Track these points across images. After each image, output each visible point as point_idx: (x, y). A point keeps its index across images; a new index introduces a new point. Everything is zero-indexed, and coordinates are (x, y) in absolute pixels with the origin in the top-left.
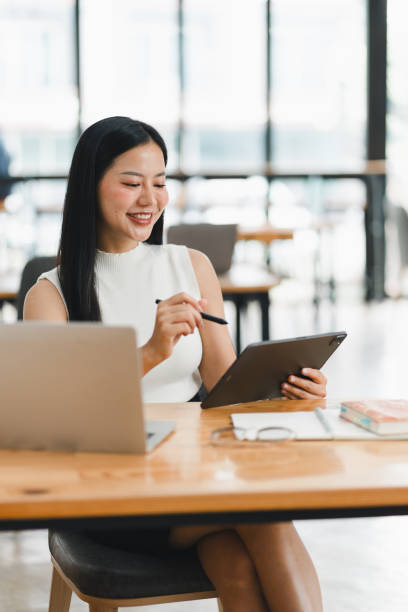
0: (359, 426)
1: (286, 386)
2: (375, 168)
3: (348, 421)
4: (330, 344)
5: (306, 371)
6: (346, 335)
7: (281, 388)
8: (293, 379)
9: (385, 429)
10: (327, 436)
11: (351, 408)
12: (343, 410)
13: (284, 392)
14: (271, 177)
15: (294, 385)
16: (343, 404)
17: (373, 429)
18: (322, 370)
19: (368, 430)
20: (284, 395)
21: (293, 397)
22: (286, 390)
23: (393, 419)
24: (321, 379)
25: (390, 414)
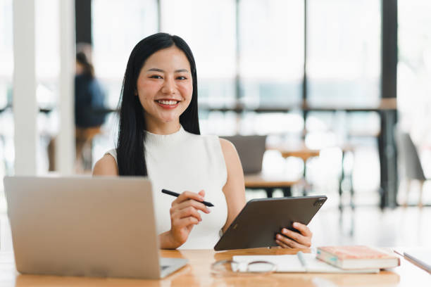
0: (329, 264)
1: (280, 237)
2: (388, 104)
3: (321, 260)
4: (314, 205)
5: (296, 225)
6: (326, 198)
7: (275, 238)
8: (285, 231)
9: (347, 264)
10: (303, 270)
11: (324, 251)
12: (318, 253)
13: (278, 241)
14: (306, 111)
15: (285, 236)
16: (319, 248)
17: (339, 265)
18: (308, 226)
19: (335, 266)
20: (278, 245)
21: (285, 246)
22: (280, 240)
23: (354, 258)
24: (307, 232)
25: (352, 254)
